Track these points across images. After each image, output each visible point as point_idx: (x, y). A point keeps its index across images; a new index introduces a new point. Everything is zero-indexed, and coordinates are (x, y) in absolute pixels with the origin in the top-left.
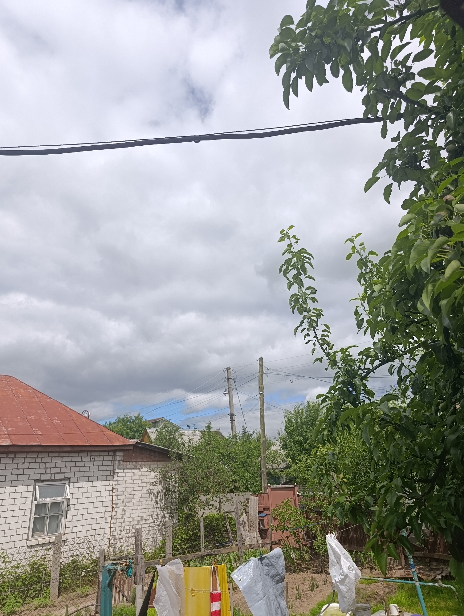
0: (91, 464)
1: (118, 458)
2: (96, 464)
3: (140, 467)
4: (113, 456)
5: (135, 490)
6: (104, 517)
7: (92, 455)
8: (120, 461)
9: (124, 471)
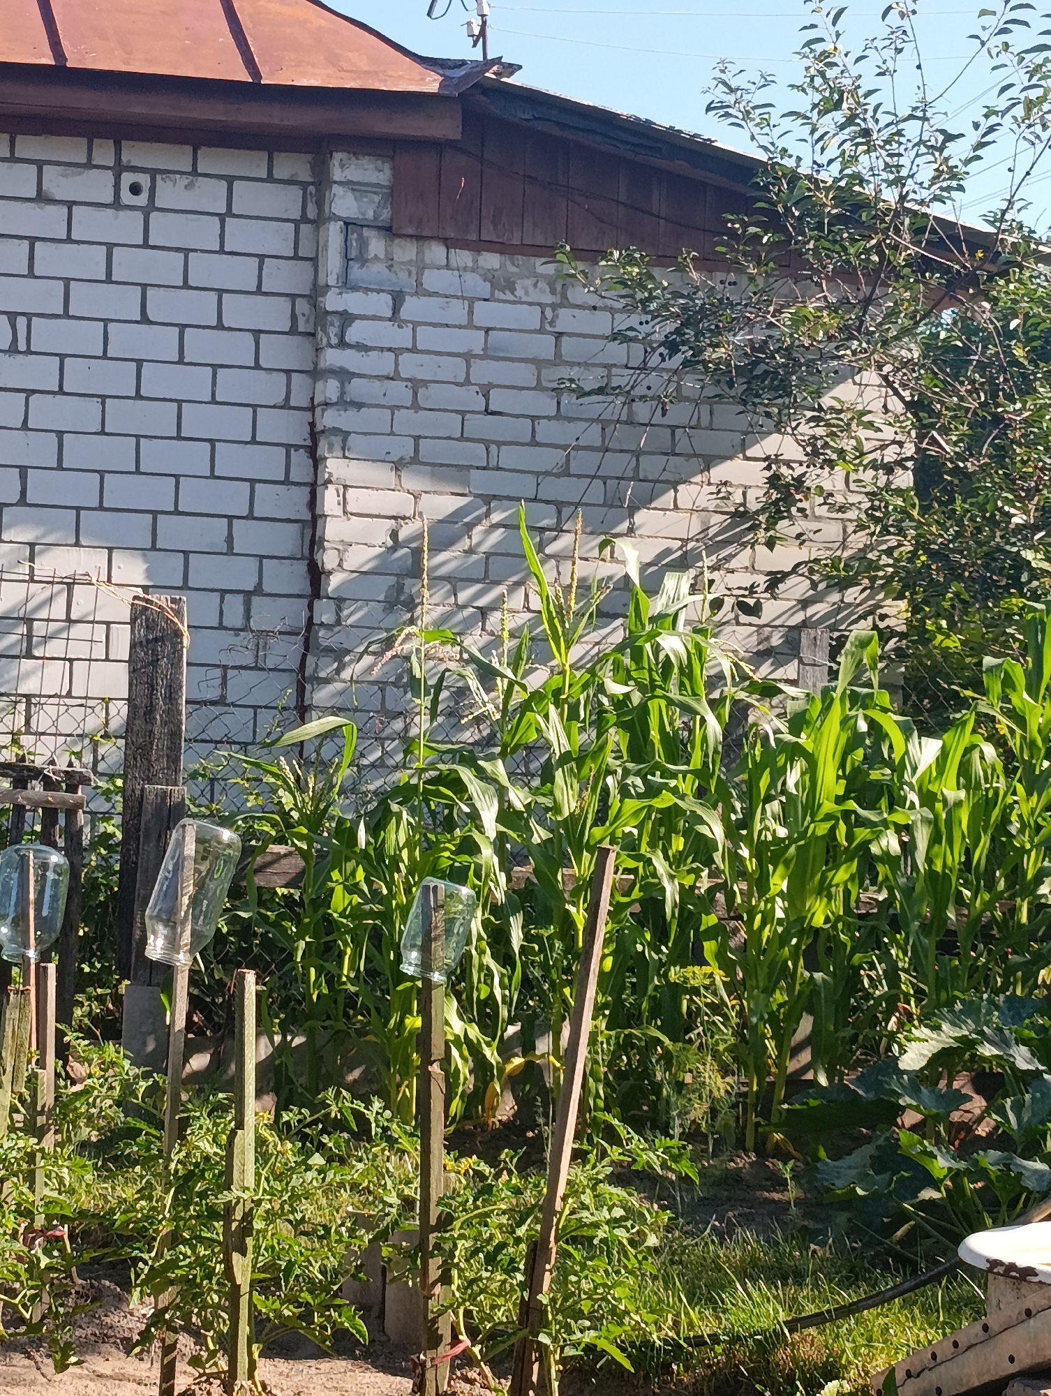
0: (127, 226)
1: (344, 204)
2: (164, 231)
3: (548, 298)
4: (311, 189)
5: (498, 469)
6: (246, 628)
7: (124, 159)
8: (366, 232)
9: (396, 309)
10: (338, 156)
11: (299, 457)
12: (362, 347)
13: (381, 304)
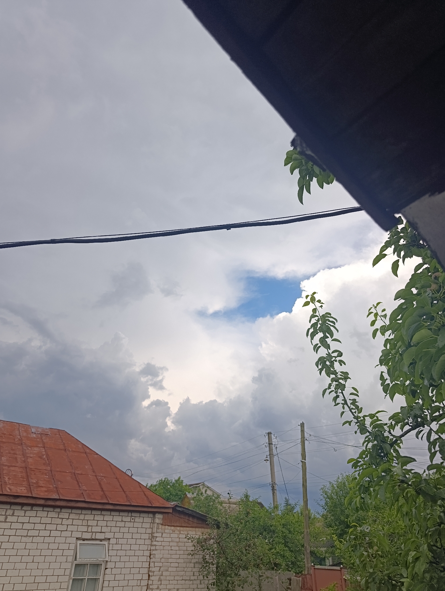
0: (131, 525)
1: (157, 521)
2: (136, 525)
3: (178, 533)
4: (153, 518)
5: (172, 558)
6: (140, 585)
7: (132, 515)
8: (159, 525)
9: (162, 536)
10: (157, 514)
11: (148, 557)
12: (158, 541)
13: (160, 535)
